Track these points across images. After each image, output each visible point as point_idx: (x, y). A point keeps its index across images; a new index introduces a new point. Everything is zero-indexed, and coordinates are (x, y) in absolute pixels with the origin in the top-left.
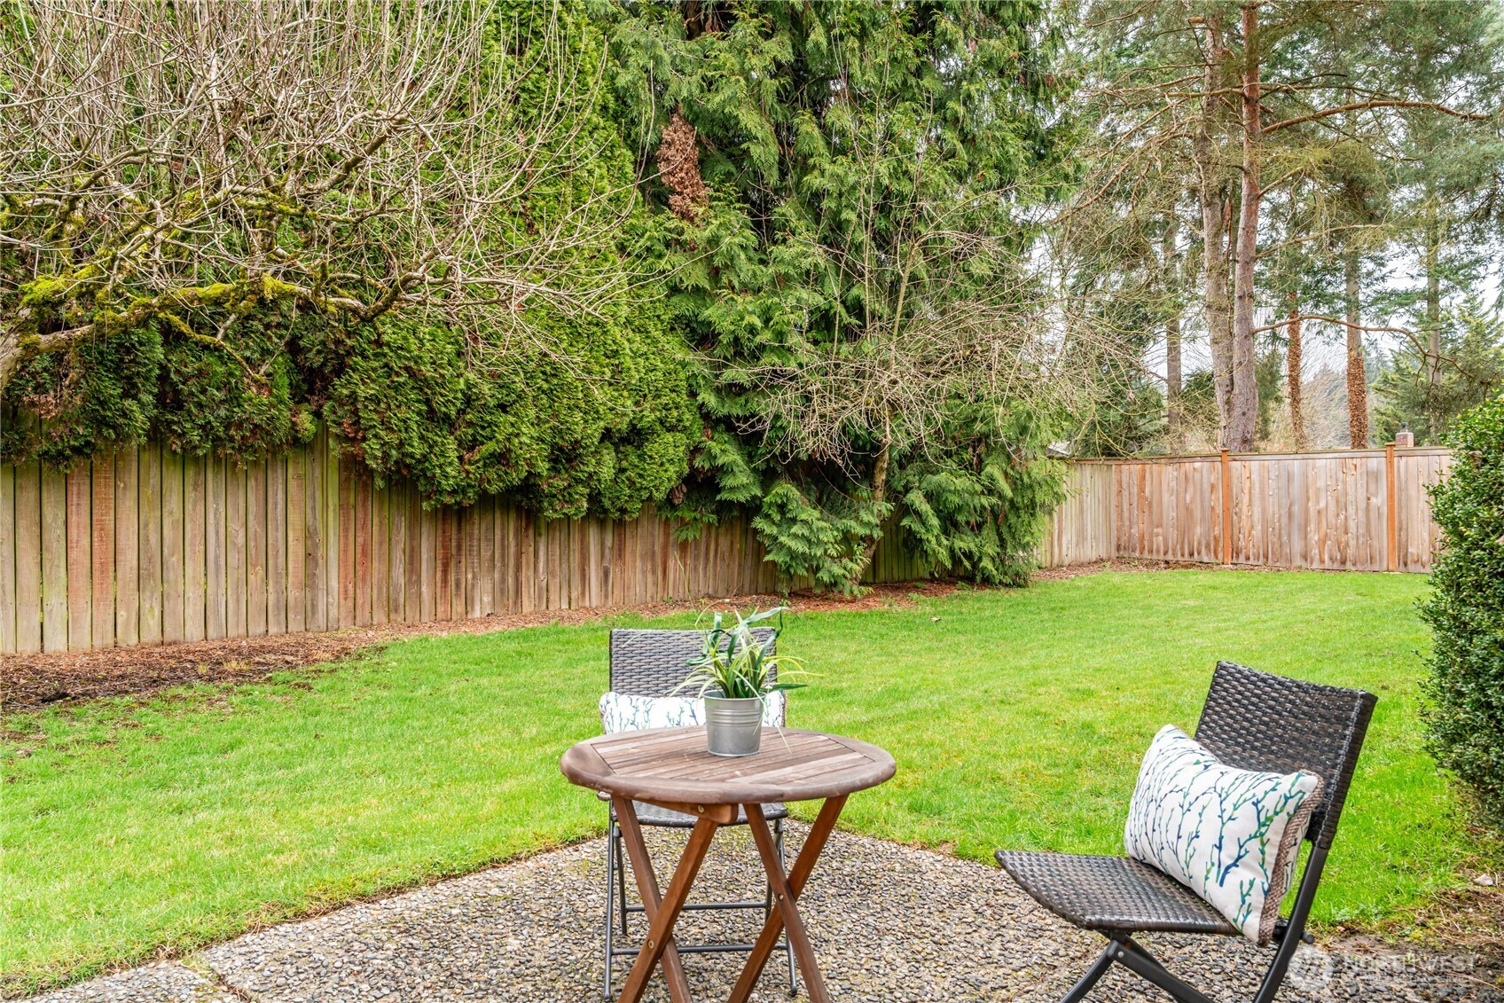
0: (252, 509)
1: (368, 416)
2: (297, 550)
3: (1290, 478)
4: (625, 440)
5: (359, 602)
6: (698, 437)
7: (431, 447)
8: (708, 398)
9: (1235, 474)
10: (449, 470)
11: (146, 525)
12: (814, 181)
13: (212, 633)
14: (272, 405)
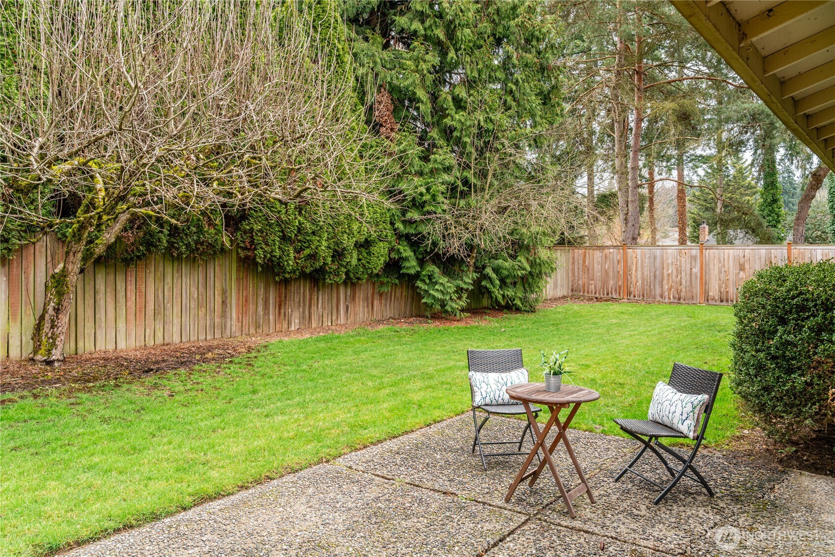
0: (200, 281)
1: (258, 239)
2: (218, 299)
3: (655, 258)
4: (362, 246)
5: (244, 323)
6: (393, 243)
7: (283, 252)
8: (400, 226)
9: (629, 255)
10: (290, 262)
11: (158, 290)
12: (448, 121)
13: (184, 340)
14: (216, 234)
